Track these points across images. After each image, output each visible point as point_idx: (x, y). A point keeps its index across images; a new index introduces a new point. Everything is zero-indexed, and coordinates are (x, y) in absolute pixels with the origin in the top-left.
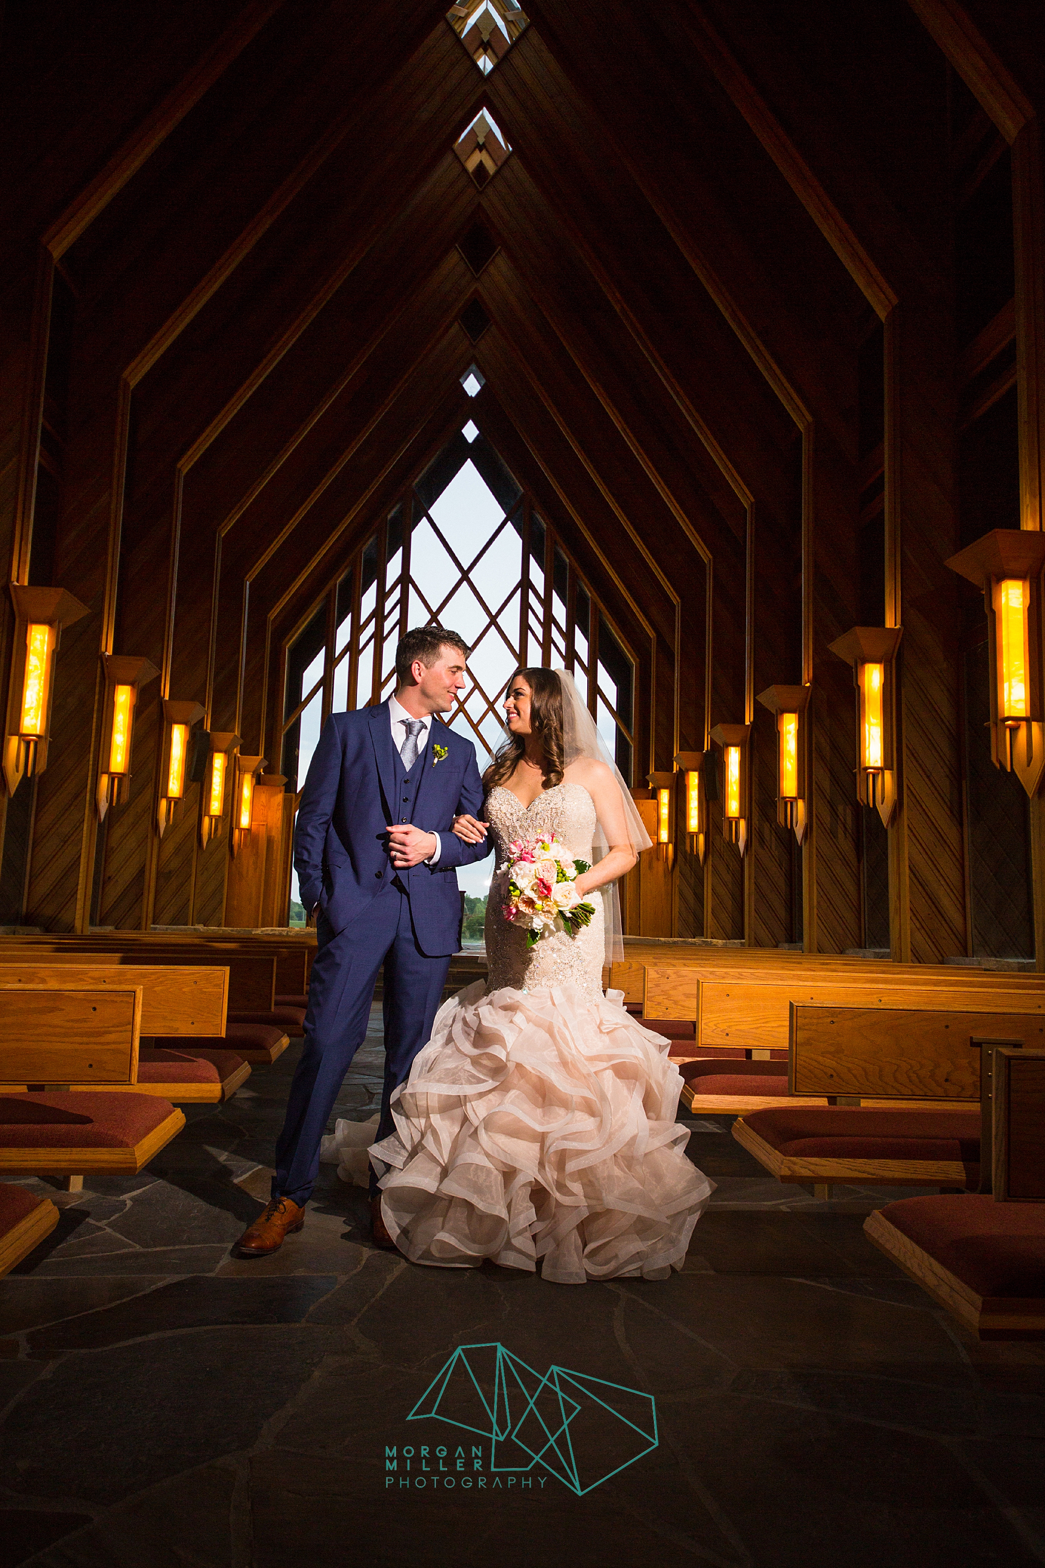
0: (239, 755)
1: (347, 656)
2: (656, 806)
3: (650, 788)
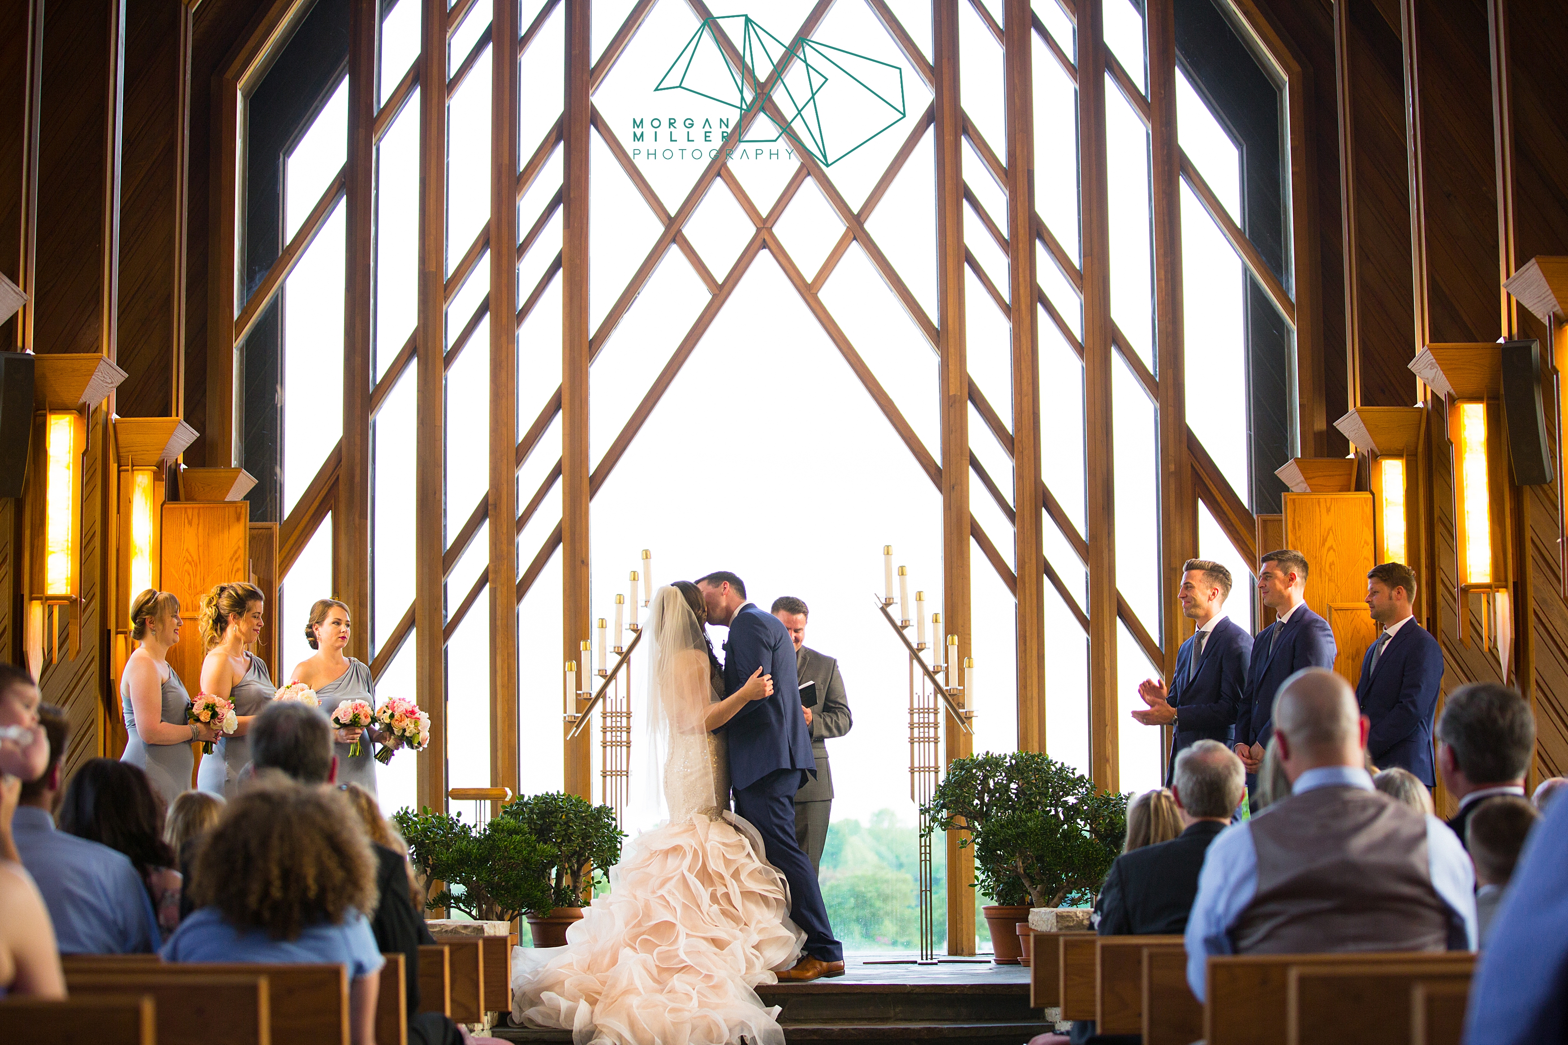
0: (115, 416)
1: (416, 97)
2: (1369, 510)
3: (1351, 456)
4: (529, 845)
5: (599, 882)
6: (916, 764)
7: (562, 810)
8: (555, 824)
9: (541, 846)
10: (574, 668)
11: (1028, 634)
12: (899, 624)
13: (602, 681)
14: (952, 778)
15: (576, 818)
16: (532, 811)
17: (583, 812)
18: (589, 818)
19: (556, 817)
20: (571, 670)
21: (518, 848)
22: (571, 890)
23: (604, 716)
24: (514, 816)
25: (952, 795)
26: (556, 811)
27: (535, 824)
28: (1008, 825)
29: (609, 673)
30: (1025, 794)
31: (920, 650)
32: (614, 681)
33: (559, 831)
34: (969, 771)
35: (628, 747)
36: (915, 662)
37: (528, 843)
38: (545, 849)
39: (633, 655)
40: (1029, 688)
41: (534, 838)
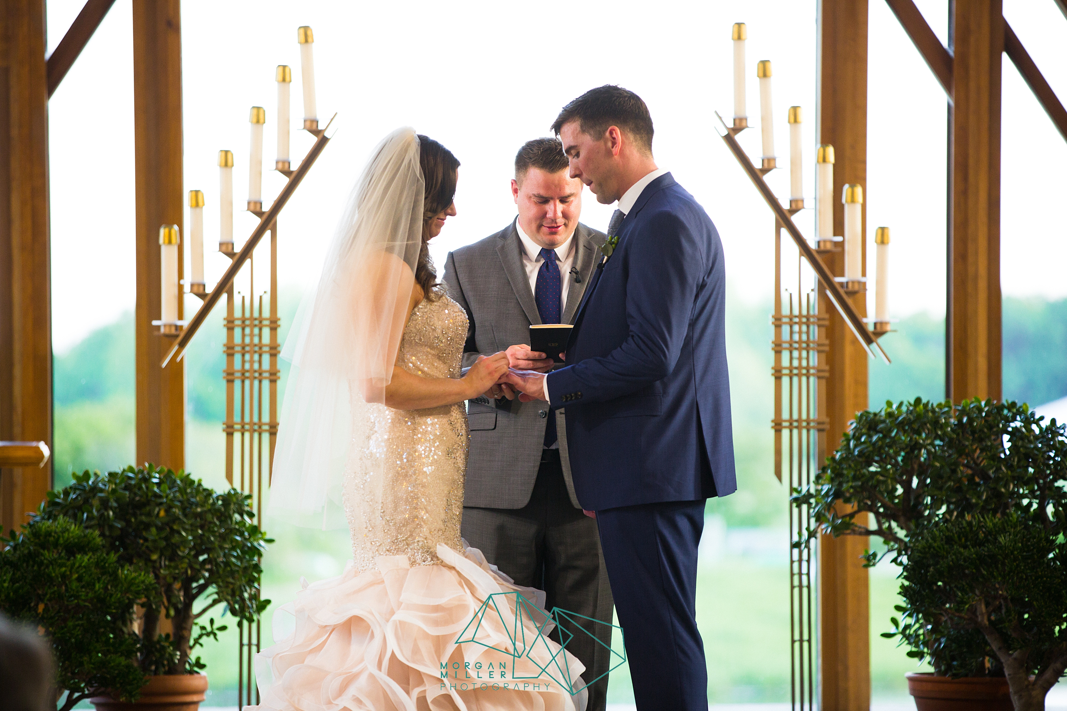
4: (104, 572)
5: (223, 628)
6: (785, 415)
7: (159, 501)
8: (147, 526)
9: (126, 572)
10: (175, 239)
11: (971, 161)
12: (757, 165)
13: (228, 262)
14: (856, 446)
15: (185, 515)
16: (105, 504)
17: (197, 505)
18: (209, 517)
19: (149, 514)
20: (170, 242)
21: (86, 578)
22: (171, 644)
23: (230, 325)
24: (70, 512)
25: (855, 478)
26: (148, 503)
27: (111, 527)
28: (960, 539)
29: (238, 249)
30: (985, 477)
31: (793, 211)
32: (248, 262)
33: (154, 541)
34: (886, 433)
35: (273, 381)
36: (784, 232)
37: (103, 567)
38: (134, 578)
39: (281, 217)
40: (971, 259)
41: (113, 557)
